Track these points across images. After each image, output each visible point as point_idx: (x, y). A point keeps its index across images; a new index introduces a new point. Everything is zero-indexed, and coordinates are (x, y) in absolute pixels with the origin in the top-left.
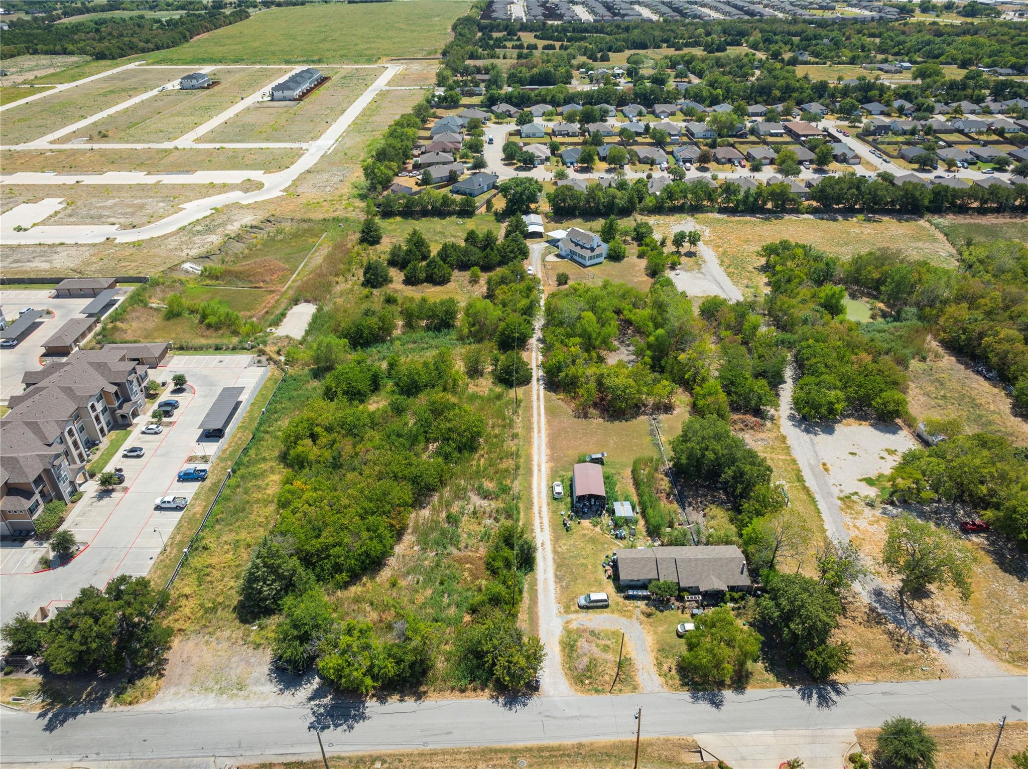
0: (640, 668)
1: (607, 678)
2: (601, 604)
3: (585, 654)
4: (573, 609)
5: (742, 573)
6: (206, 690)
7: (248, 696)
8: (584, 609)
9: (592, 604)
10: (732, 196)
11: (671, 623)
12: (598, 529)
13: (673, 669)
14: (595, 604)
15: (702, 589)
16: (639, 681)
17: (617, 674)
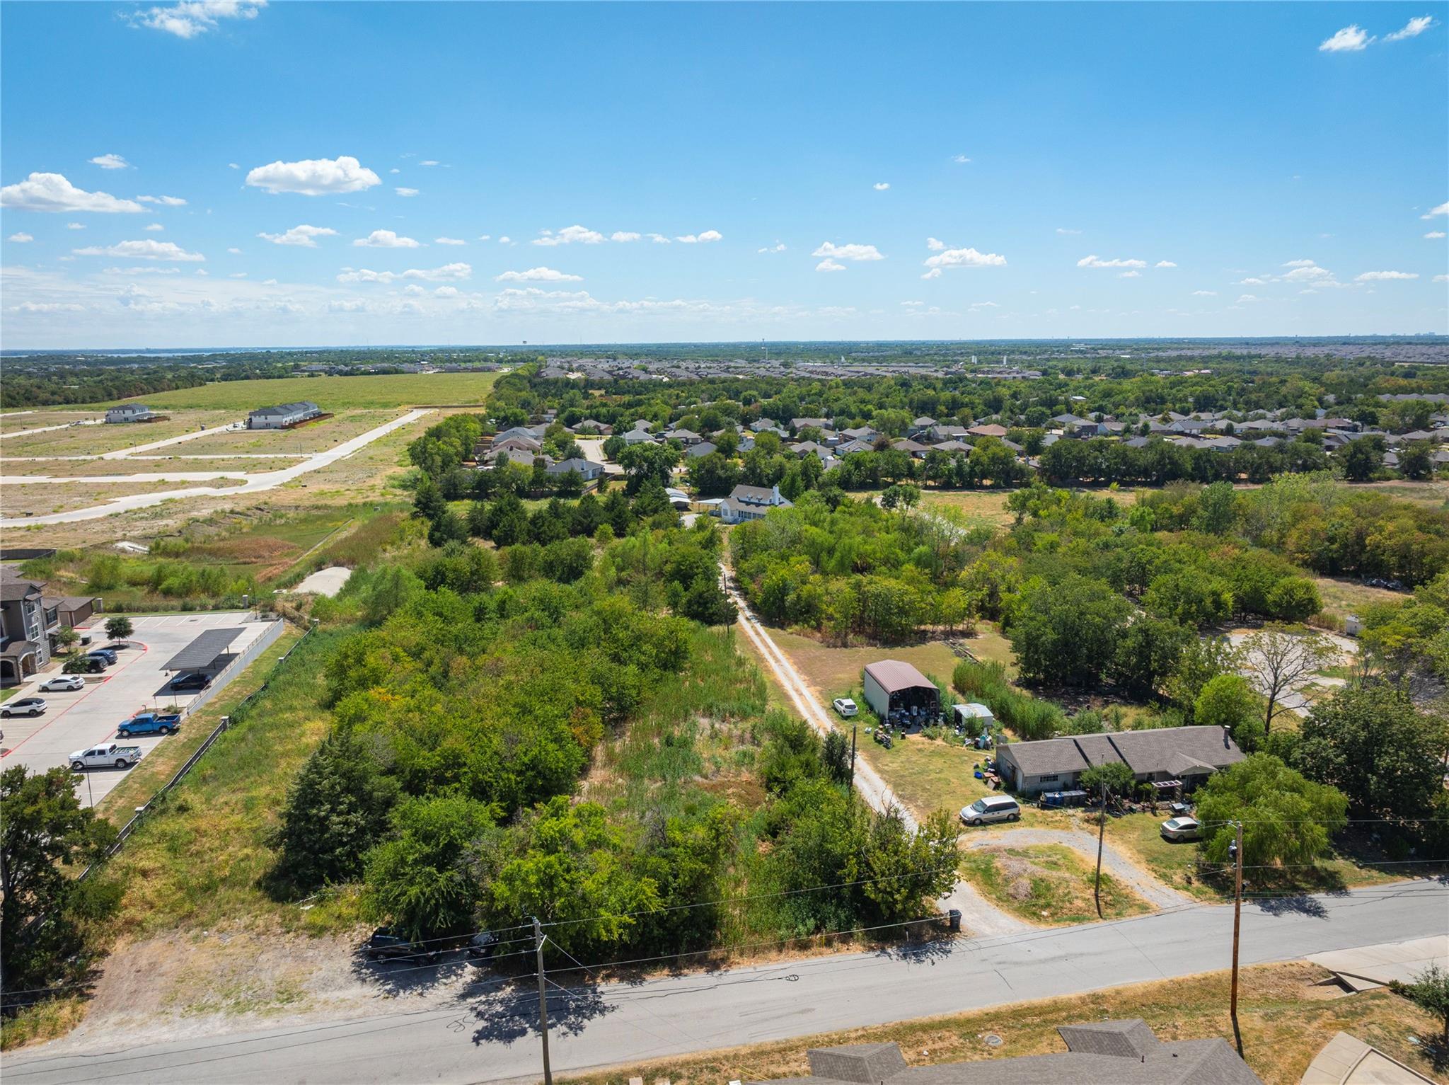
0: (1131, 883)
1: (1079, 903)
2: (1005, 813)
3: (1019, 875)
5: (1227, 747)
6: (201, 1010)
7: (310, 1008)
8: (977, 825)
9: (989, 815)
10: (942, 466)
11: (1144, 829)
12: (939, 742)
13: (1193, 880)
14: (996, 815)
15: (1174, 773)
16: (1146, 900)
17: (1097, 896)
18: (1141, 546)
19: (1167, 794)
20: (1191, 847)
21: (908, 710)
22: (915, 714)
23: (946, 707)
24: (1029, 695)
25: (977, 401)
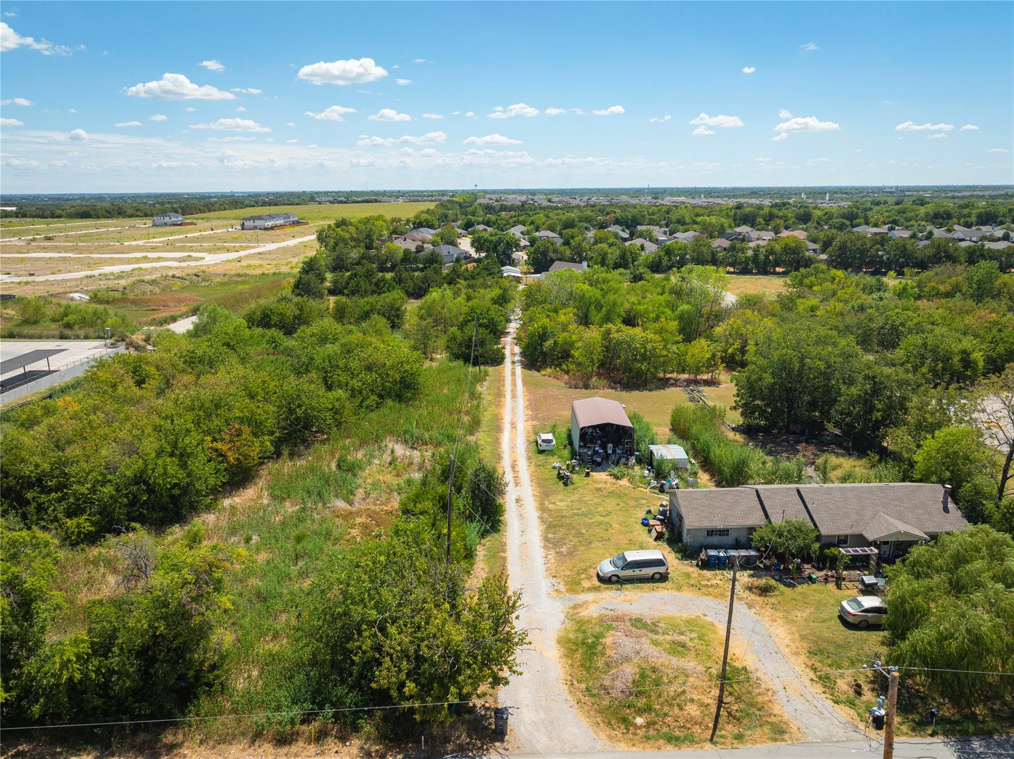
0: (776, 685)
1: (693, 710)
2: (649, 571)
3: (627, 659)
4: (586, 584)
5: (946, 510)
8: (612, 583)
9: (629, 573)
10: (740, 254)
11: (819, 605)
12: (624, 482)
13: (865, 688)
14: (637, 572)
15: (870, 537)
16: (786, 717)
17: (720, 701)
18: (897, 310)
19: (859, 563)
20: (875, 637)
21: (604, 447)
22: (610, 452)
23: (642, 447)
24: (742, 440)
25: (790, 215)
